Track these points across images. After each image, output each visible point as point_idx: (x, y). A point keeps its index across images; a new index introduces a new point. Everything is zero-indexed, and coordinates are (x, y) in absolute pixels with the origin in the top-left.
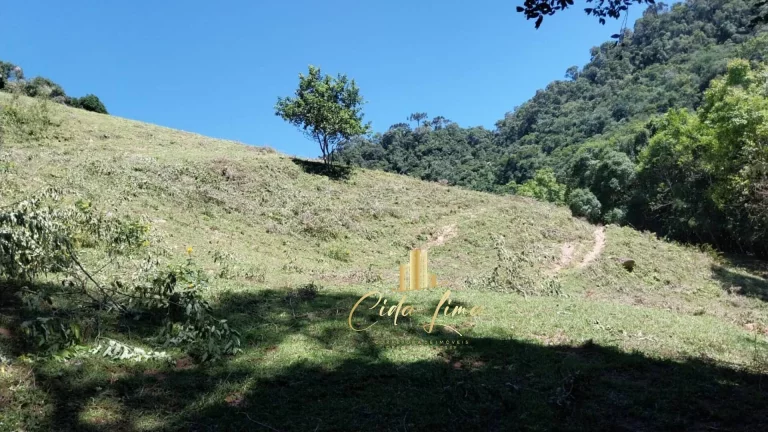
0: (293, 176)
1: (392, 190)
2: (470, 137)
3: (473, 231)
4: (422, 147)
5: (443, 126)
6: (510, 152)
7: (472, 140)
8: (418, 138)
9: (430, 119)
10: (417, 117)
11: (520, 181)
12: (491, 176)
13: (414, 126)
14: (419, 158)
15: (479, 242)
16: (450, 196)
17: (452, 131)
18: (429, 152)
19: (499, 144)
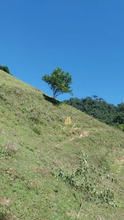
0: (40, 99)
1: (72, 113)
2: (109, 106)
3: (94, 136)
4: (94, 105)
5: (102, 101)
6: (119, 114)
7: (109, 107)
8: (93, 102)
9: (98, 98)
10: (95, 96)
11: (120, 123)
12: (112, 119)
13: (93, 99)
14: (92, 108)
15: (95, 141)
16: (91, 121)
17: (104, 103)
18: (96, 107)
19: (117, 111)
